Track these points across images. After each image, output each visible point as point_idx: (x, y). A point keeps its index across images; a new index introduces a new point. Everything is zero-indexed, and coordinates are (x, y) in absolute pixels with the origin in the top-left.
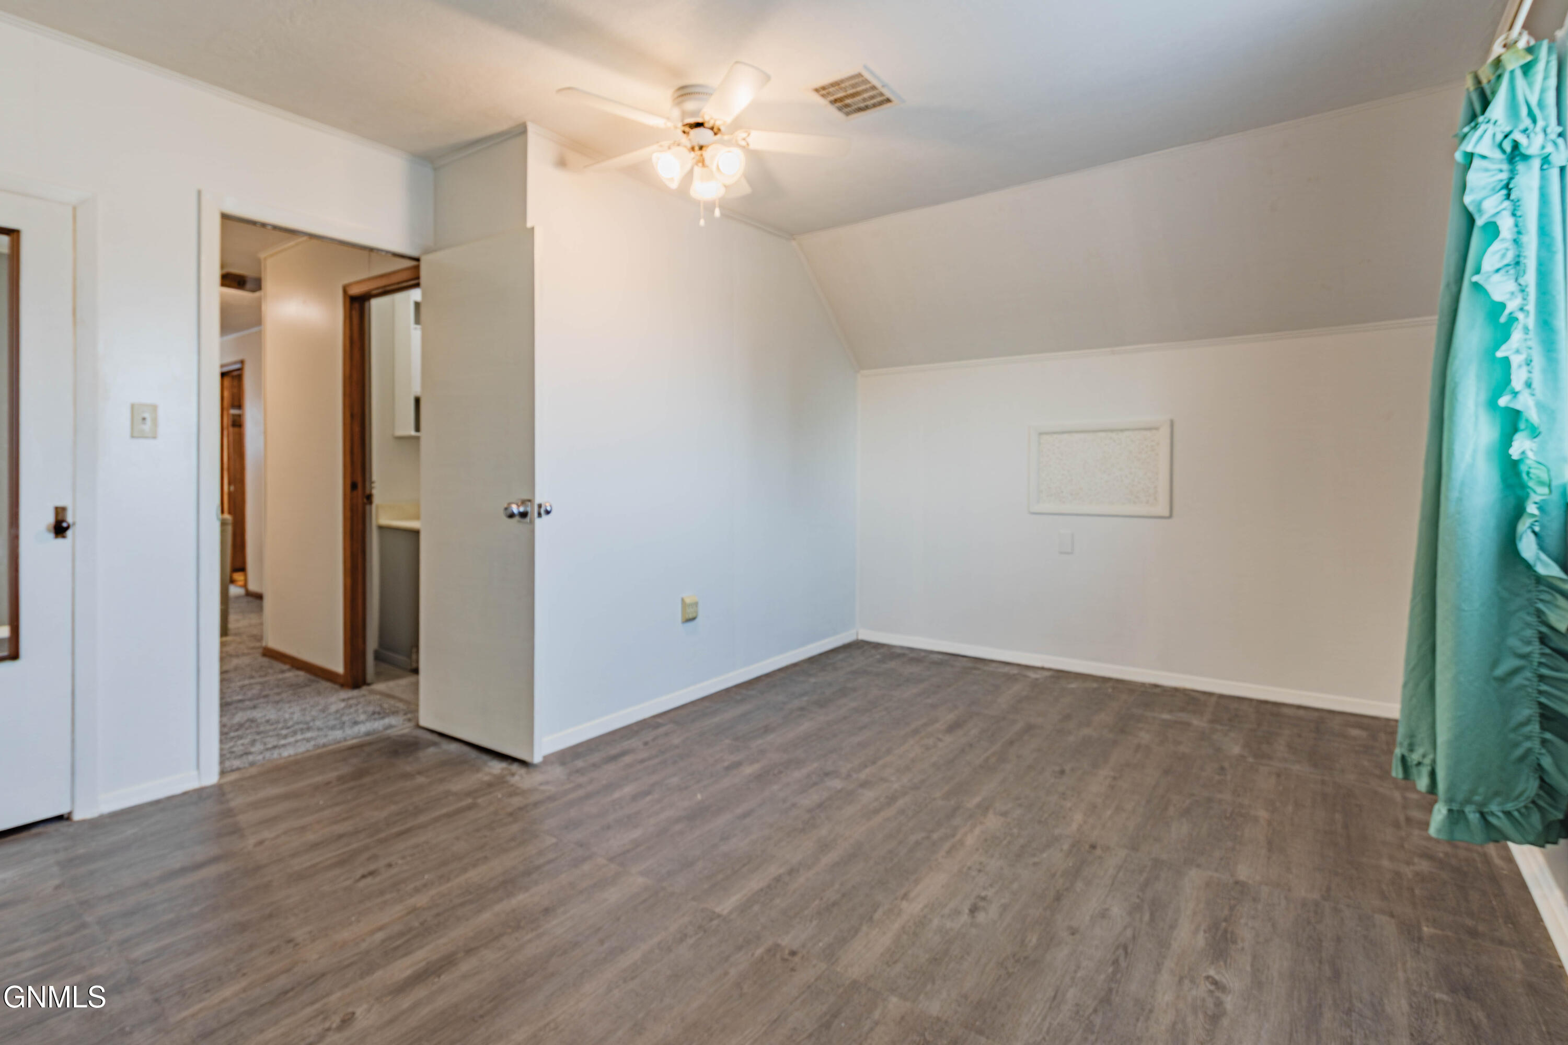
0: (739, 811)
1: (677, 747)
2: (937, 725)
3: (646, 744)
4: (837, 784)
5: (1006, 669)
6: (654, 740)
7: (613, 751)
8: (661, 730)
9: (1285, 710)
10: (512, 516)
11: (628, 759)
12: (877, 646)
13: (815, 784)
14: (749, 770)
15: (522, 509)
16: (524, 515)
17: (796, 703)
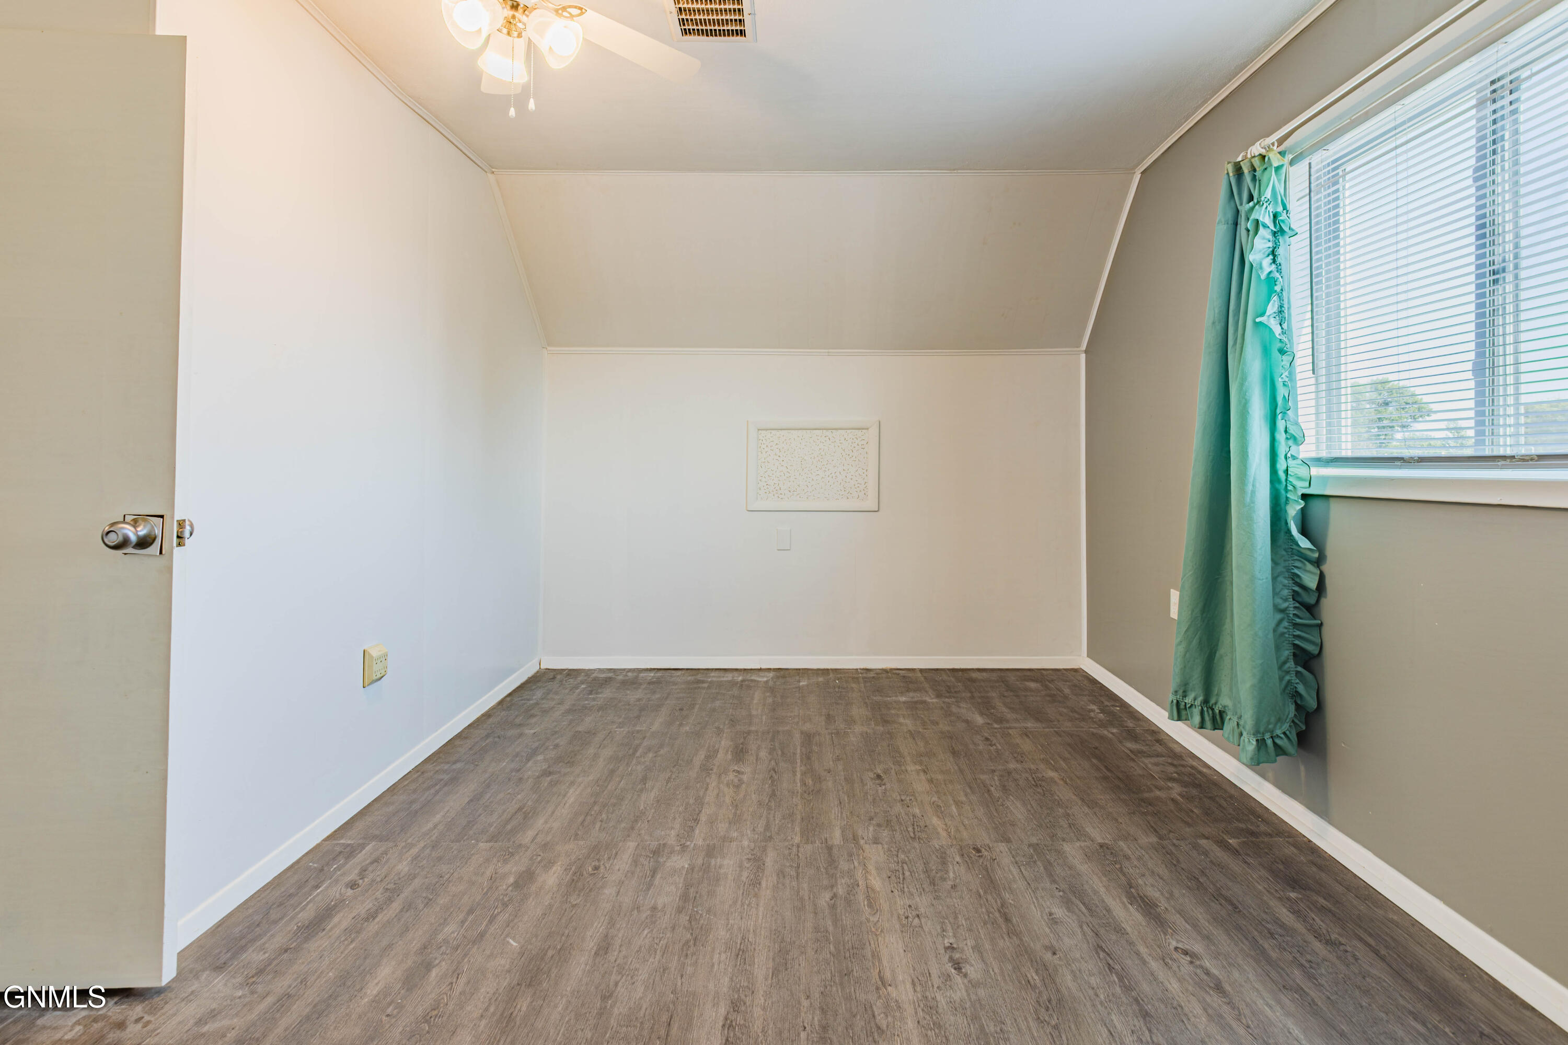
0: (591, 944)
1: (412, 877)
2: (721, 755)
3: (353, 885)
4: (680, 862)
5: (729, 677)
6: (363, 873)
7: (306, 915)
8: (361, 857)
9: (974, 675)
10: (123, 544)
11: (341, 921)
12: (572, 673)
13: (654, 872)
14: (552, 878)
15: (142, 531)
16: (143, 543)
17: (534, 767)
